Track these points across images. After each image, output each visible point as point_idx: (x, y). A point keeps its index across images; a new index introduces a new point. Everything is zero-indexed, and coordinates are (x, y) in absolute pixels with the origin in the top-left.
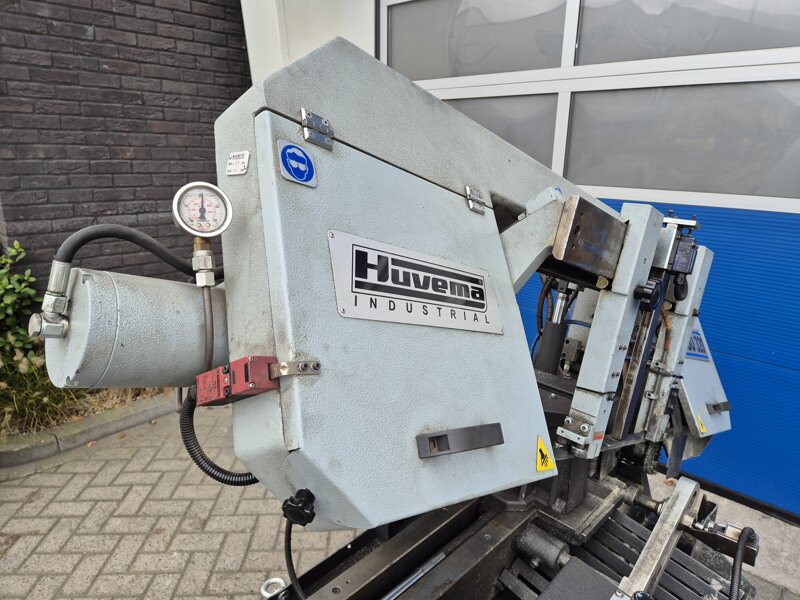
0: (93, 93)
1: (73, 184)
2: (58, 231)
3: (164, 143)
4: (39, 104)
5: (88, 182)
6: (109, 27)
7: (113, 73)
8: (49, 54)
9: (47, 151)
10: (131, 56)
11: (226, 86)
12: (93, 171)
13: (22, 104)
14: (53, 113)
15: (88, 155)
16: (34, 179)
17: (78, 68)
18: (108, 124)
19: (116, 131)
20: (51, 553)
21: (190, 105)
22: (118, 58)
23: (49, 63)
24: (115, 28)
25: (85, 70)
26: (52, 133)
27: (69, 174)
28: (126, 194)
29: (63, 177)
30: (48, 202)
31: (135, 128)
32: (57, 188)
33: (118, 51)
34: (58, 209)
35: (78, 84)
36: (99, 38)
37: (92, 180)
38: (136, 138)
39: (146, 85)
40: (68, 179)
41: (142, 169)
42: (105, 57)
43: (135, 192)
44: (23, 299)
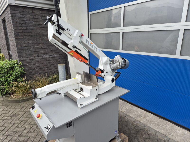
0: (34, 34)
1: (31, 51)
2: (28, 60)
4: (24, 37)
6: (37, 21)
7: (38, 30)
8: (26, 27)
9: (26, 45)
10: (41, 27)
12: (34, 49)
13: (21, 37)
14: (27, 38)
15: (33, 46)
16: (24, 50)
17: (31, 29)
18: (37, 40)
19: (39, 41)
20: (24, 117)
22: (39, 27)
23: (26, 29)
24: (38, 21)
25: (32, 30)
26: (27, 42)
27: (30, 49)
28: (40, 52)
29: (29, 50)
30: (26, 55)
31: (42, 40)
32: (28, 52)
33: (39, 26)
34: (28, 56)
35: (31, 33)
36: (35, 23)
37: (34, 50)
38: (42, 42)
39: (44, 32)
40: (30, 50)
41: (43, 48)
42: (36, 27)
43: (42, 52)
44: (22, 72)
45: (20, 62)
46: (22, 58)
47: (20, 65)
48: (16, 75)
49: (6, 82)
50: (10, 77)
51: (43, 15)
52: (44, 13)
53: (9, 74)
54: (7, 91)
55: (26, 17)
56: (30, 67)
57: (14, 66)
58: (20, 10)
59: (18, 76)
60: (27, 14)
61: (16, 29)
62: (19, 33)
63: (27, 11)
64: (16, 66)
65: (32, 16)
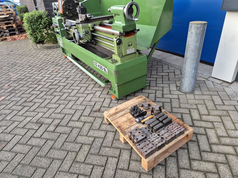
44: (49, 22)
45: (47, 12)
46: (48, 7)
47: (47, 14)
48: (45, 23)
49: (37, 30)
50: (40, 25)
53: (39, 23)
54: (39, 39)
57: (42, 16)
59: (47, 25)
64: (43, 15)
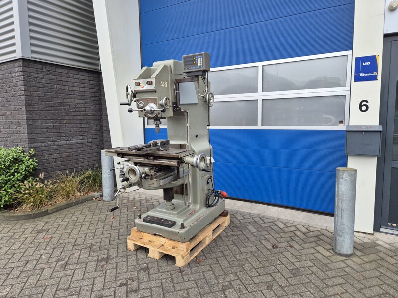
0: (55, 104)
1: (48, 132)
2: (43, 146)
3: (75, 118)
4: (40, 108)
5: (52, 131)
6: (61, 85)
7: (61, 98)
8: (44, 93)
9: (41, 122)
10: (66, 93)
11: (94, 100)
12: (54, 127)
13: (36, 108)
14: (44, 110)
15: (53, 123)
16: (38, 130)
17: (52, 97)
18: (59, 113)
19: (61, 115)
21: (83, 106)
22: (63, 94)
23: (43, 96)
24: (63, 85)
26: (43, 116)
27: (47, 128)
28: (63, 134)
29: (46, 130)
30: (41, 137)
31: (67, 114)
32: (43, 133)
33: (63, 92)
34: (44, 139)
35: (51, 102)
36: (58, 88)
37: (54, 130)
38: (67, 117)
39: (70, 101)
41: (68, 127)
42: (60, 94)
43: (66, 134)
45: (32, 150)
46: (34, 143)
48: (25, 170)
50: (16, 174)
51: (71, 76)
52: (71, 74)
53: (13, 170)
55: (45, 77)
56: (46, 158)
57: (20, 157)
58: (37, 67)
60: (46, 73)
61: (28, 96)
62: (33, 102)
63: (47, 69)
64: (23, 156)
65: (54, 77)
